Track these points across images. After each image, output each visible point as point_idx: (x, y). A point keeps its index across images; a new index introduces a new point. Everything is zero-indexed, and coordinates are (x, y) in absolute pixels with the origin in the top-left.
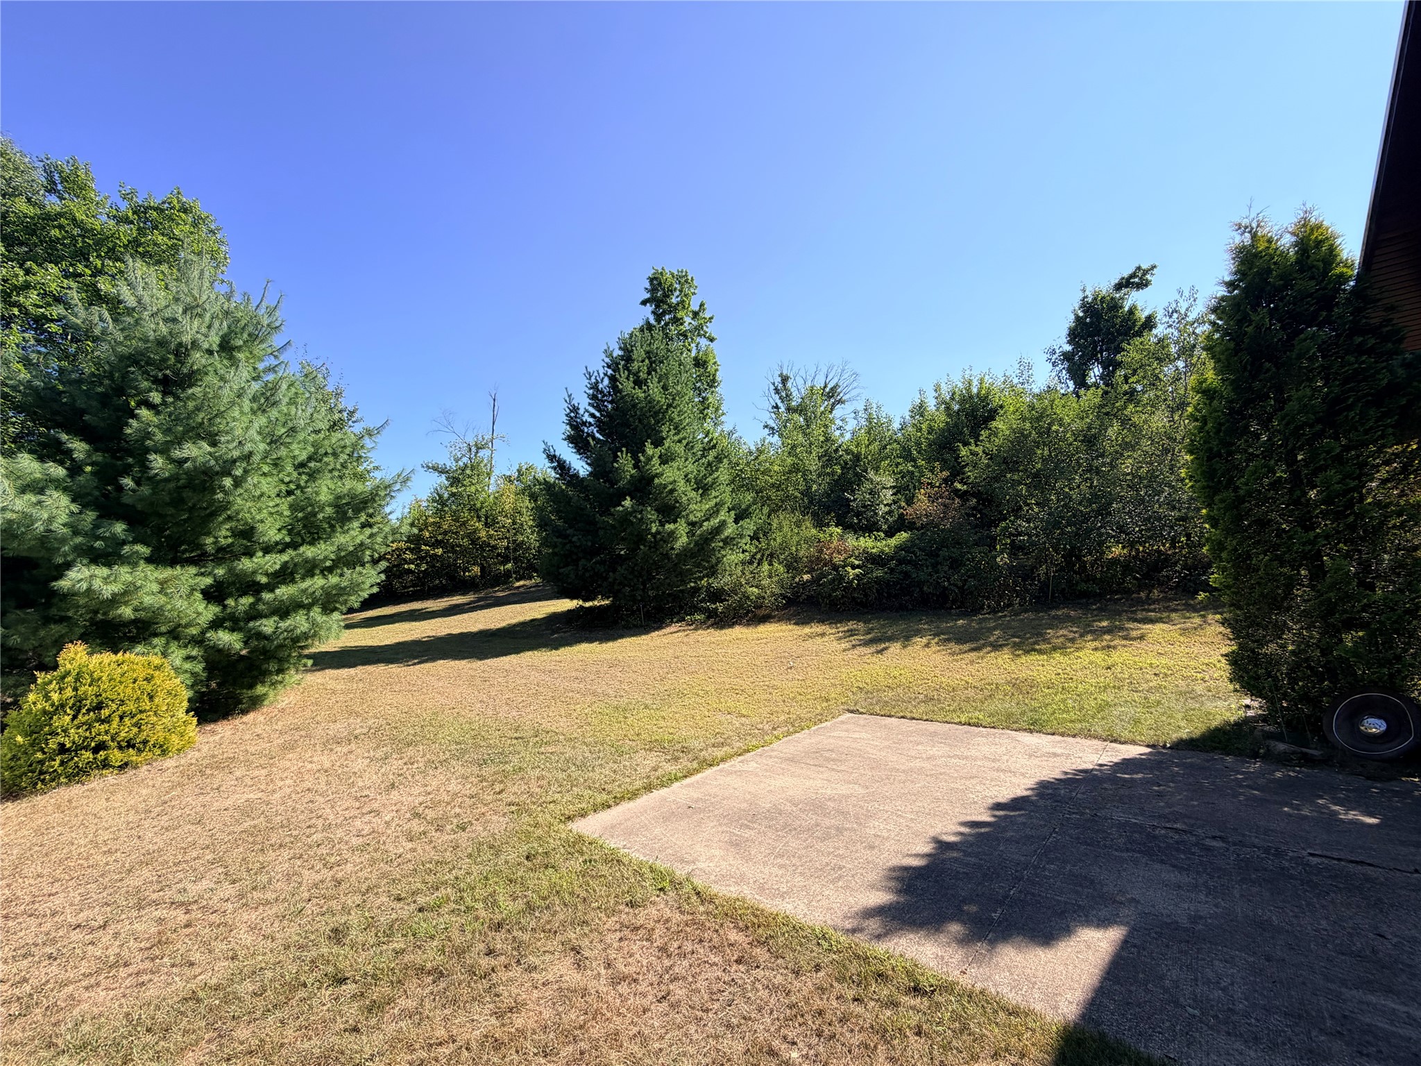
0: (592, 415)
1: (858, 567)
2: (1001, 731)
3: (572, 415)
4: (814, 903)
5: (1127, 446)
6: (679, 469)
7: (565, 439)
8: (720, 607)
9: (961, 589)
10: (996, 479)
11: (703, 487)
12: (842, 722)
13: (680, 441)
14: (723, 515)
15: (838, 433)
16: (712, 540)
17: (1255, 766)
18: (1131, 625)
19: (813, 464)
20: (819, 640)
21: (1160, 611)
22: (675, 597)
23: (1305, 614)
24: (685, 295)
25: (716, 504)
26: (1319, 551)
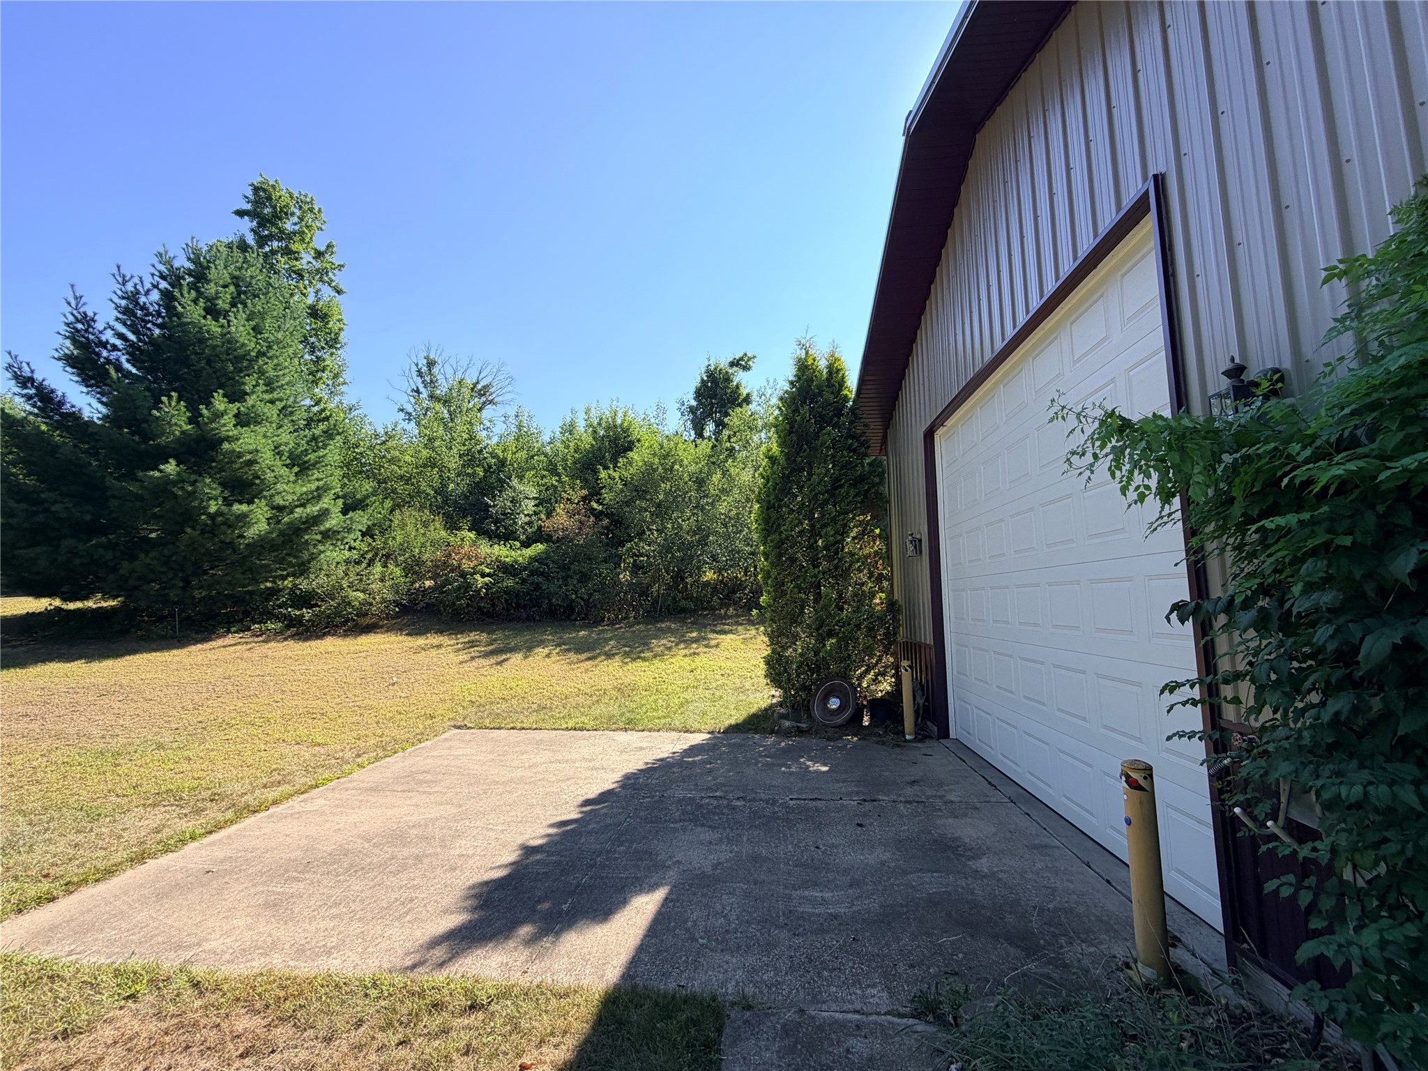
0: (121, 336)
1: (489, 575)
2: (601, 732)
3: (80, 326)
4: (370, 950)
5: (724, 491)
6: (265, 436)
7: (59, 359)
8: (307, 614)
9: (587, 602)
10: (627, 504)
11: (300, 465)
12: (446, 740)
13: (272, 402)
14: (326, 502)
15: (484, 433)
16: (306, 530)
17: (771, 740)
18: (711, 636)
19: (453, 462)
20: (434, 652)
21: (732, 625)
22: (237, 600)
23: (809, 626)
24: (307, 227)
25: (318, 488)
26: (819, 582)
